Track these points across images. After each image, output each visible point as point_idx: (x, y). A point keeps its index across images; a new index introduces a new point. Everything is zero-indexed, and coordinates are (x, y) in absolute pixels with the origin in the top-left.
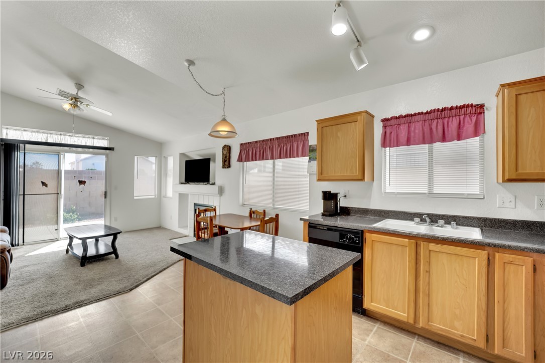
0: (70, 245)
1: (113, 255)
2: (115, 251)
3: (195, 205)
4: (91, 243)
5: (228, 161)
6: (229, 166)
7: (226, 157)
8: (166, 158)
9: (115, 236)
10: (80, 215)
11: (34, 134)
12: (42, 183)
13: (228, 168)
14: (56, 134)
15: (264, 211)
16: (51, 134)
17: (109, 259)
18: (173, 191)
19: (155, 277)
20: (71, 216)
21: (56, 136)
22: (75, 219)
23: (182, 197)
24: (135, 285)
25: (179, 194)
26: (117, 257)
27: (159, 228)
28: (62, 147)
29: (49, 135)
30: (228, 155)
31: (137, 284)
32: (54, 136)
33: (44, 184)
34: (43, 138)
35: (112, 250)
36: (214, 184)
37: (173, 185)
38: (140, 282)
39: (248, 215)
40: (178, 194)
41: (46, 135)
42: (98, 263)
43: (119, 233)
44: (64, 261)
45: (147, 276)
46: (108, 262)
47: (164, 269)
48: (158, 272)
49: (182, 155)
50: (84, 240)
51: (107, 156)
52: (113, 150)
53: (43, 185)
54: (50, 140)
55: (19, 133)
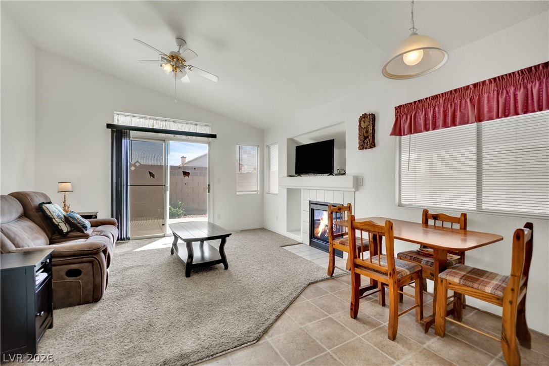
0: (175, 244)
1: (222, 265)
2: (223, 260)
3: (311, 203)
4: (196, 246)
5: (370, 137)
6: (373, 145)
7: (367, 132)
8: (268, 147)
9: (223, 238)
10: (184, 211)
11: (141, 120)
12: (150, 173)
13: (371, 148)
15: (465, 215)
16: (157, 120)
17: (217, 269)
18: (279, 186)
19: (287, 313)
20: (177, 211)
21: (162, 123)
22: (181, 214)
23: (292, 193)
24: (262, 329)
25: (288, 189)
26: (226, 267)
27: (263, 230)
29: (155, 122)
30: (370, 128)
31: (265, 327)
32: (159, 122)
34: (149, 125)
35: (220, 258)
36: (342, 173)
37: (279, 177)
38: (267, 323)
39: (420, 220)
40: (286, 189)
41: (152, 121)
42: (205, 274)
43: (228, 235)
44: (168, 264)
45: (275, 310)
46: (217, 274)
47: (295, 299)
48: (287, 304)
49: (291, 141)
50: (189, 242)
51: (209, 144)
52: (216, 138)
53: (150, 176)
54: (156, 127)
55: (128, 119)
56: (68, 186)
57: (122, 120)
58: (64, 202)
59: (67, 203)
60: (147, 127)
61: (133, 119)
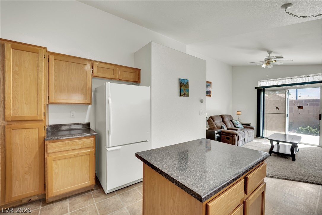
11: (271, 82)
14: (283, 80)
16: (280, 80)
26: (294, 160)
28: (286, 87)
29: (279, 81)
33: (277, 108)
34: (276, 83)
41: (278, 81)
51: (321, 87)
54: (280, 84)
55: (265, 83)
56: (240, 113)
57: (262, 84)
58: (239, 118)
59: (240, 119)
60: (274, 85)
61: (267, 82)
